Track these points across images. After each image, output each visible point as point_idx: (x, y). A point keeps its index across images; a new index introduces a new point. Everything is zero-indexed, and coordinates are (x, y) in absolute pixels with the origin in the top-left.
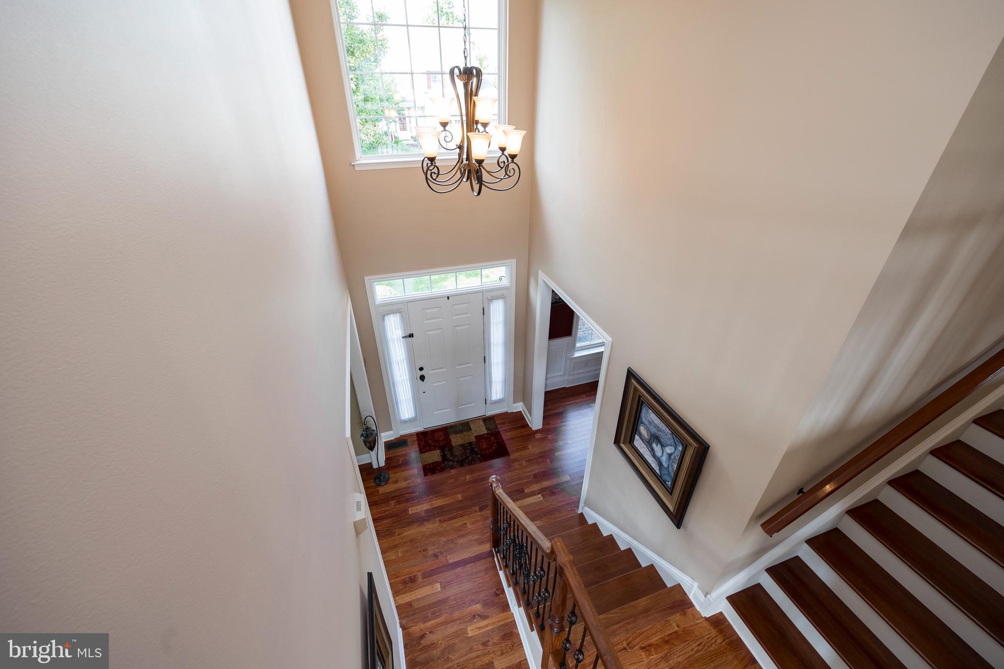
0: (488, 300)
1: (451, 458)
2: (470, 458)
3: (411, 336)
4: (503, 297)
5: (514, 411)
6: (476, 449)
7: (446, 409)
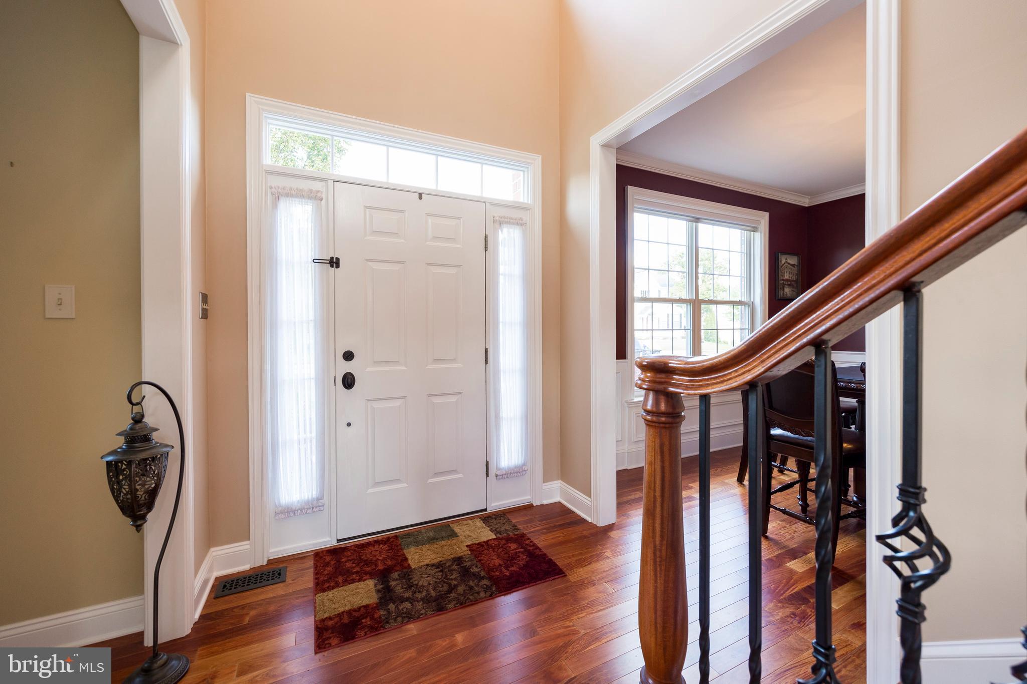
0: (494, 222)
1: (408, 594)
2: (461, 589)
3: (334, 263)
4: (519, 223)
5: (545, 502)
6: (474, 570)
7: (398, 481)
